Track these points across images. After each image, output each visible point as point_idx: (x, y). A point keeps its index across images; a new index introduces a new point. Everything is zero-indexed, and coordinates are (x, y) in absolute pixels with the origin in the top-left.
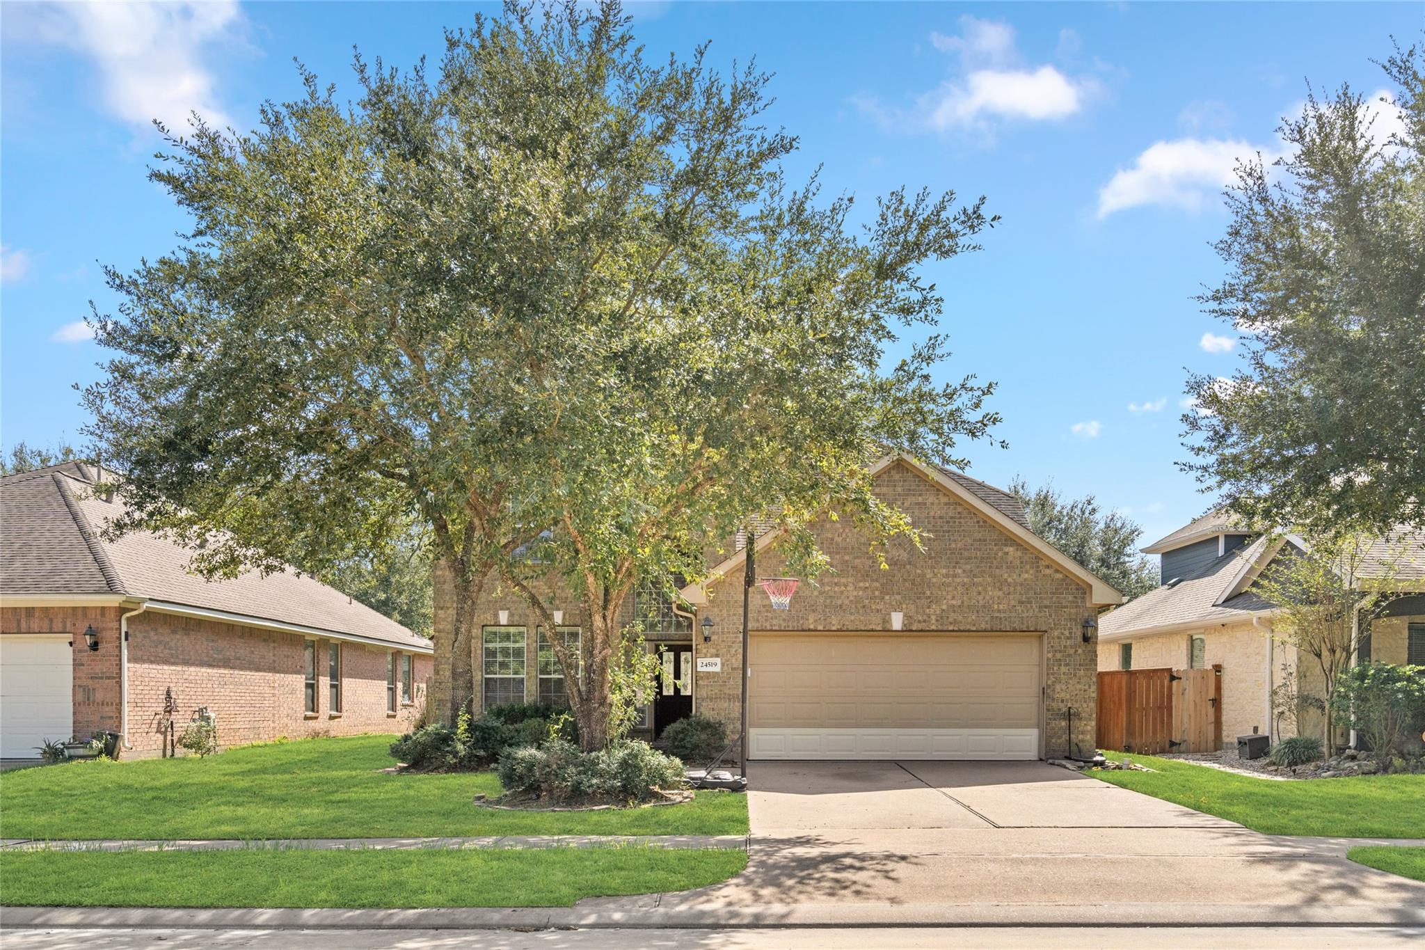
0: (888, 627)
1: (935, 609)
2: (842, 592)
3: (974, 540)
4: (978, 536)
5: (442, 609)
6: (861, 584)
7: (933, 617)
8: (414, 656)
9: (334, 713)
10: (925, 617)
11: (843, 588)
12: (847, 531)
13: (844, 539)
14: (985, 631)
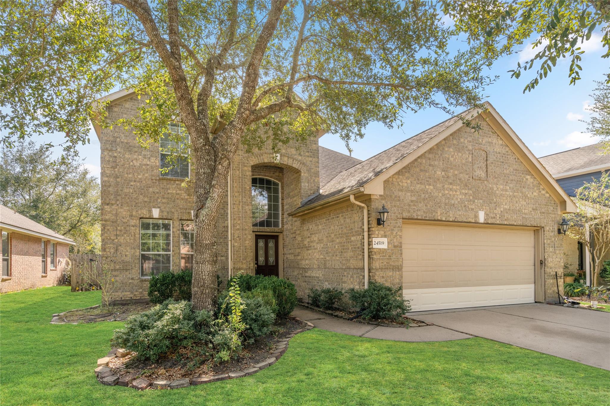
0: (478, 221)
1: (498, 211)
2: (454, 195)
3: (514, 170)
4: (515, 167)
5: (108, 204)
6: (464, 191)
7: (498, 216)
8: (57, 244)
9: (5, 277)
10: (494, 215)
11: (454, 193)
12: (456, 154)
13: (455, 160)
14: (520, 226)
